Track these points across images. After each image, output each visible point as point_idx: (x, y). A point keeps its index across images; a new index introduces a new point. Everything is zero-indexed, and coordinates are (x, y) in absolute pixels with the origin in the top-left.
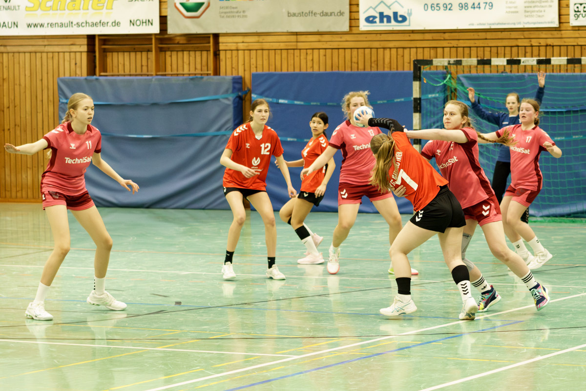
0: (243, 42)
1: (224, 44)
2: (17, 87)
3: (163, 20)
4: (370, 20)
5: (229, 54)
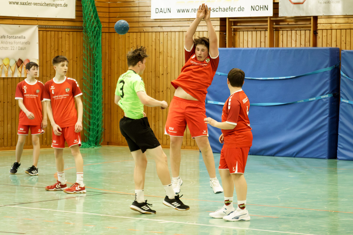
0: (336, 23)
1: (321, 25)
2: (169, 58)
3: (276, 6)
5: (325, 31)
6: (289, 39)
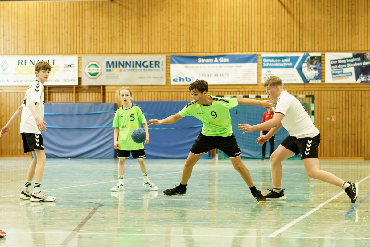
1: (108, 90)
3: (80, 79)
4: (175, 80)
5: (110, 94)
6: (85, 97)
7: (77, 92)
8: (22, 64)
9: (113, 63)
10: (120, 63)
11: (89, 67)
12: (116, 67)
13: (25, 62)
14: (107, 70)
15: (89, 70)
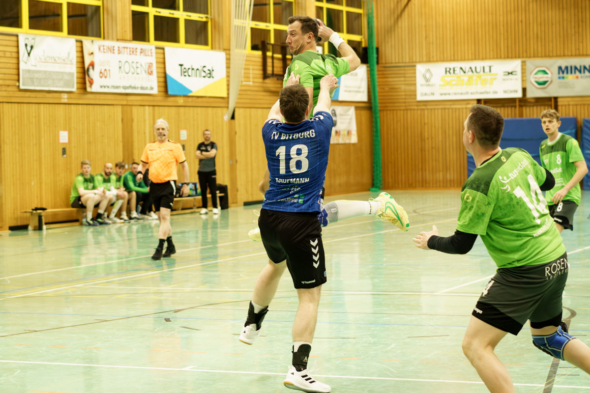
0: (573, 101)
1: (561, 103)
2: (433, 128)
3: (524, 90)
7: (520, 106)
8: (450, 73)
9: (567, 68)
10: (576, 68)
11: (536, 74)
12: (571, 73)
13: (454, 71)
14: (559, 78)
15: (536, 78)
